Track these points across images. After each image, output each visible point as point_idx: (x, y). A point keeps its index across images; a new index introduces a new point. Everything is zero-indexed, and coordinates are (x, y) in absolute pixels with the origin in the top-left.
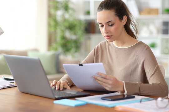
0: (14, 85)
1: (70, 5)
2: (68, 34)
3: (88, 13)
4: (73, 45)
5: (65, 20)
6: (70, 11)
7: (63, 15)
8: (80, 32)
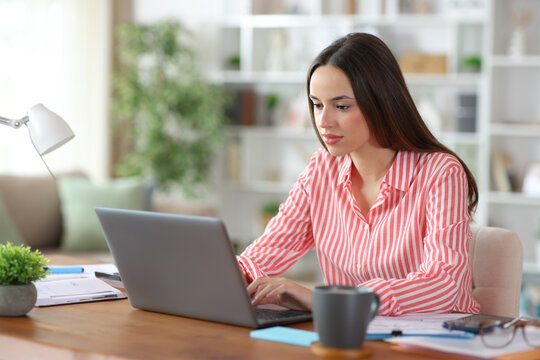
0: (116, 295)
1: (182, 39)
2: (173, 128)
3: (235, 63)
4: (189, 160)
5: (165, 83)
6: (183, 59)
7: (160, 70)
8: (211, 120)
